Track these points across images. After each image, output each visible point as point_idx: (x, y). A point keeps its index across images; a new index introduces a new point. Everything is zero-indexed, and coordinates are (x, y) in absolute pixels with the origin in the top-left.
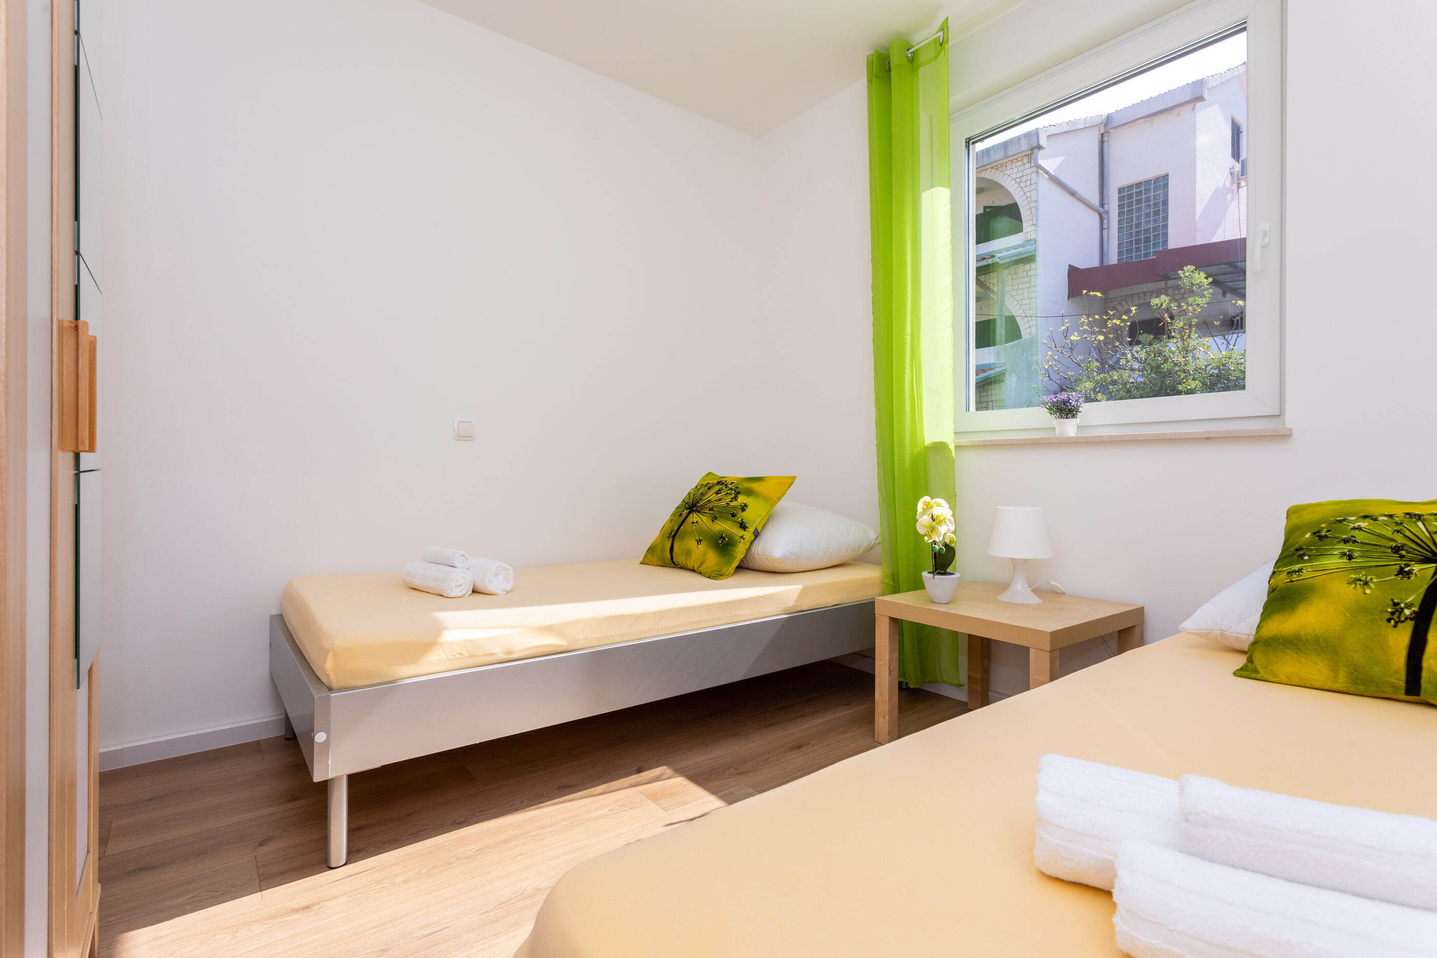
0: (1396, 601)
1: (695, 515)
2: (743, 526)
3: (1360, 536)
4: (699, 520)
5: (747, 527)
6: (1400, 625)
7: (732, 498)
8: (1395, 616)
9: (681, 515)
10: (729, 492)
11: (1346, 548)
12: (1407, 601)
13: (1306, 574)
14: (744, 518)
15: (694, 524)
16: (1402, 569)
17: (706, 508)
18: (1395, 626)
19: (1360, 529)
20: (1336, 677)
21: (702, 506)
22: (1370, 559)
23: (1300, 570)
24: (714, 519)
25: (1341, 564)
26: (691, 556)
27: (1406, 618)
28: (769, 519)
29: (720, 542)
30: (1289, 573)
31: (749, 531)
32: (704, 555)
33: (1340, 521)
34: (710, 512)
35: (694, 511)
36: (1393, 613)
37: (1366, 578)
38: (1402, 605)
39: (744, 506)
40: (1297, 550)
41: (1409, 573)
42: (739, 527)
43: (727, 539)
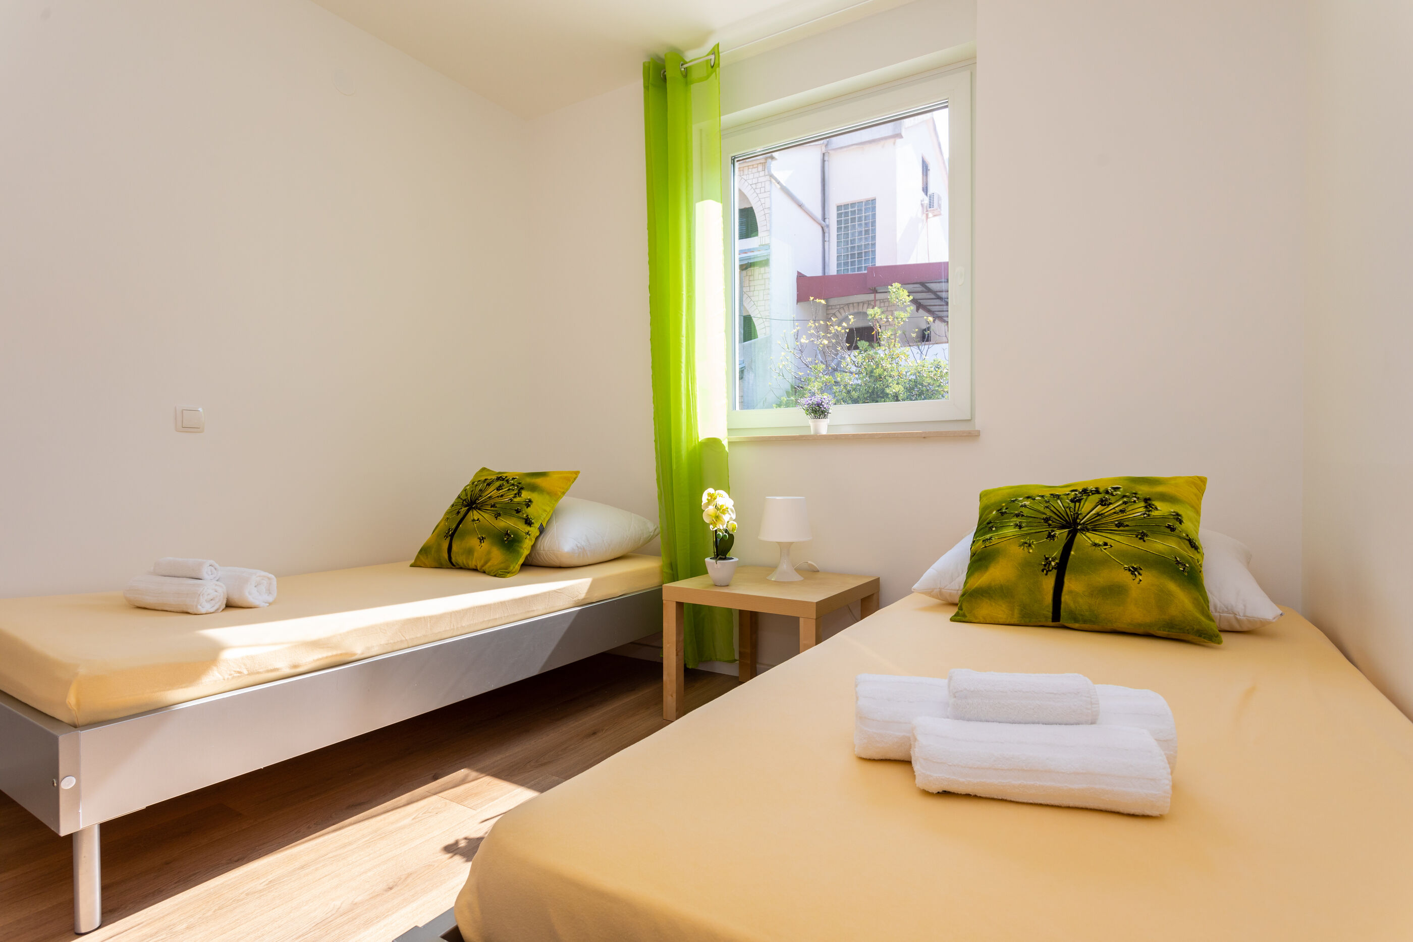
0: (1047, 556)
1: (475, 512)
2: (528, 522)
3: (1026, 512)
4: (480, 518)
5: (533, 523)
6: (1049, 572)
7: (516, 494)
8: (1046, 569)
9: (458, 513)
10: (511, 487)
11: (1017, 520)
12: (1053, 556)
13: (994, 541)
14: (529, 514)
15: (475, 522)
16: (1050, 533)
17: (487, 505)
18: (1046, 574)
19: (1025, 506)
20: (1013, 614)
21: (483, 502)
22: (1032, 528)
23: (990, 538)
24: (498, 515)
25: (1015, 532)
26: (473, 555)
27: (1053, 568)
28: (554, 515)
29: (506, 539)
30: (983, 541)
31: (534, 527)
32: (489, 553)
33: (1014, 501)
34: (492, 509)
35: (474, 508)
36: (1045, 565)
37: (1030, 541)
38: (1050, 559)
39: (529, 502)
40: (988, 523)
41: (1054, 536)
42: (524, 523)
43: (512, 536)
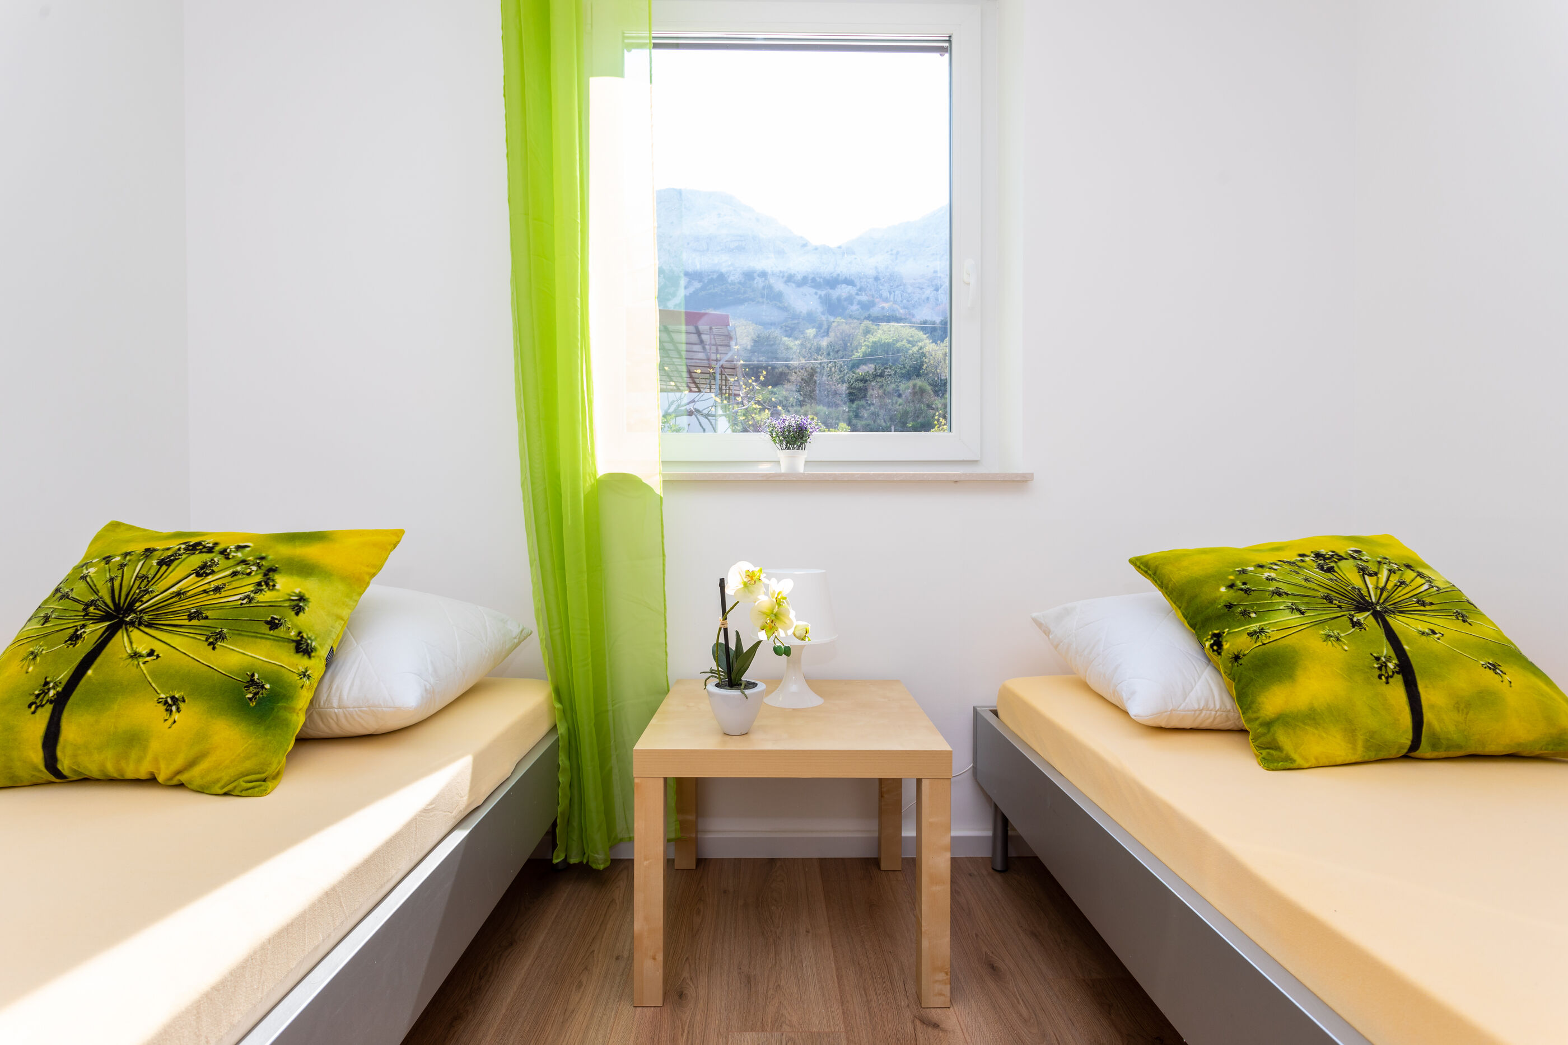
2: (302, 647)
4: (159, 647)
5: (313, 650)
7: (259, 584)
9: (77, 637)
14: (303, 628)
15: (141, 660)
21: (158, 607)
24: (214, 640)
29: (249, 696)
31: (316, 656)
34: (195, 622)
35: (132, 623)
39: (298, 600)
40: (1229, 607)
42: (293, 650)
43: (267, 686)
